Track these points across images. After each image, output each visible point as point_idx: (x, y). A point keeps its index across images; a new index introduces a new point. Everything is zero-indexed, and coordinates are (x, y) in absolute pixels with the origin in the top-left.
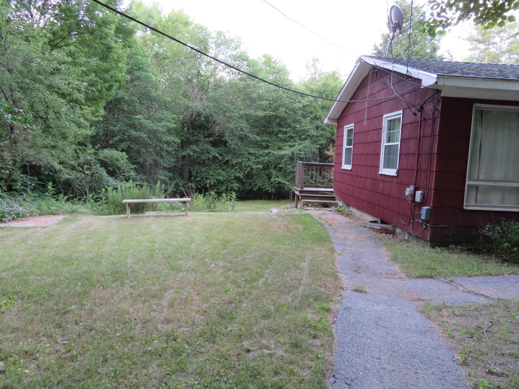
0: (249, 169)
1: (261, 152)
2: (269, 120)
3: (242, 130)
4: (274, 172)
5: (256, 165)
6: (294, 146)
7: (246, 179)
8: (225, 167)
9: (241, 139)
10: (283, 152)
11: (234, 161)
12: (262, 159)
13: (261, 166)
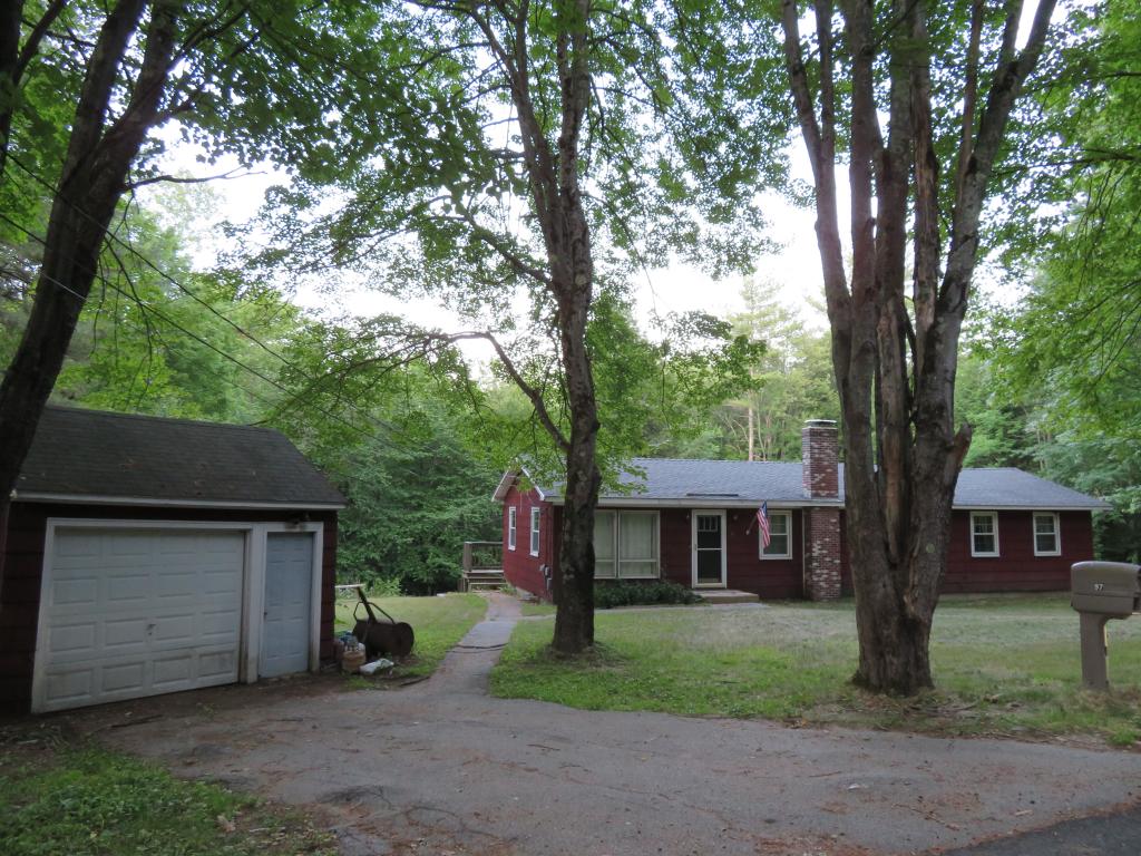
0: (390, 544)
1: (410, 516)
2: (420, 464)
3: (379, 482)
4: (432, 549)
5: (402, 537)
6: (463, 504)
7: (385, 562)
8: (349, 544)
9: (377, 496)
10: (445, 516)
11: (366, 533)
12: (411, 527)
13: (410, 540)
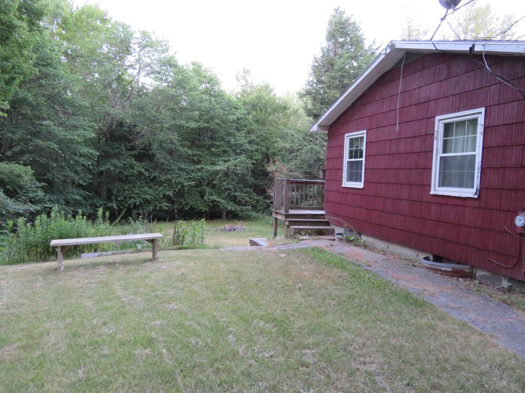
0: (180, 186)
1: (193, 168)
2: (200, 132)
3: (172, 143)
4: (208, 190)
5: (188, 182)
6: (229, 160)
7: (176, 197)
8: (152, 184)
9: (171, 152)
10: (218, 168)
11: (163, 178)
12: (194, 175)
13: (193, 183)
